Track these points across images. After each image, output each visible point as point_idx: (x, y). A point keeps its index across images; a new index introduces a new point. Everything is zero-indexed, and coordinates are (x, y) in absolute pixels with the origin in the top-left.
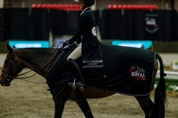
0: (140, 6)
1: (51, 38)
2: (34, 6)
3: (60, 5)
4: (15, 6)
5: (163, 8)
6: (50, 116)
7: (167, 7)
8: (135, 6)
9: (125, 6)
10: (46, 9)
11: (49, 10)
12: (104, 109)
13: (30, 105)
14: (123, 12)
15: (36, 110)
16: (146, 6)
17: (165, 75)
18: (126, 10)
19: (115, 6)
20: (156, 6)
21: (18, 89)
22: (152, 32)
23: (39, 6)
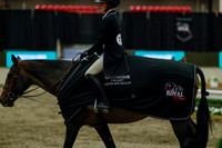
0: (170, 8)
1: (59, 48)
2: (37, 7)
3: (70, 7)
4: (14, 7)
5: (198, 11)
6: (57, 145)
7: (204, 9)
8: (163, 8)
9: (151, 8)
10: (52, 11)
11: (56, 13)
12: (124, 136)
13: (32, 131)
14: (148, 16)
15: (40, 137)
16: (177, 8)
17: (208, 94)
18: (152, 12)
19: (138, 8)
20: (189, 8)
21: (18, 112)
22: (184, 40)
23: (43, 7)
